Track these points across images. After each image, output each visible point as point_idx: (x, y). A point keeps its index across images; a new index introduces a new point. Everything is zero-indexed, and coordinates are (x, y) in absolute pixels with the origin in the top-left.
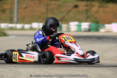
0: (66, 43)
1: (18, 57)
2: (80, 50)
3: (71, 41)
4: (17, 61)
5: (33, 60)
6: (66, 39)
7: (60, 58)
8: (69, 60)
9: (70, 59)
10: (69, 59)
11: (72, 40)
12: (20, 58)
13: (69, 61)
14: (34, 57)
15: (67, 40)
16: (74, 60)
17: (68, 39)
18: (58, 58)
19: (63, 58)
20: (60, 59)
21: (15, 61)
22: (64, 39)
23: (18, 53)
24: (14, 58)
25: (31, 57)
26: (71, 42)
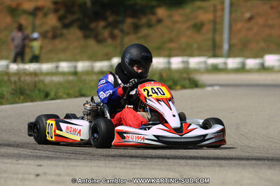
0: (149, 102)
1: (55, 131)
2: (174, 116)
3: (160, 96)
4: (53, 139)
5: (78, 138)
6: (150, 93)
7: (125, 135)
8: (143, 139)
9: (146, 137)
10: (142, 136)
11: (164, 94)
12: (58, 132)
13: (142, 141)
14: (80, 132)
15: (151, 96)
16: (156, 139)
17: (156, 93)
18: (121, 134)
19: (131, 135)
20: (124, 138)
21: (50, 139)
22: (145, 93)
23: (54, 123)
24: (48, 133)
25: (75, 130)
26: (158, 100)
